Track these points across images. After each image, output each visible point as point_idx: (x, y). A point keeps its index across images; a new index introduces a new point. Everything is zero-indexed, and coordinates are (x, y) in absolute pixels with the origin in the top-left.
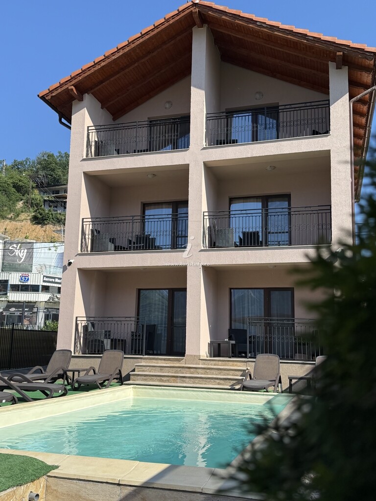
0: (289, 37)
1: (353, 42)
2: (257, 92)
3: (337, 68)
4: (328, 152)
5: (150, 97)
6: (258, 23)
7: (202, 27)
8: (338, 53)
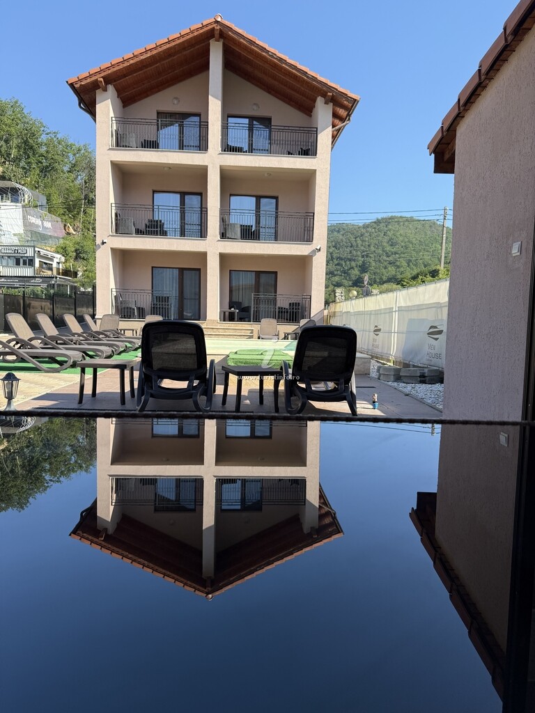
0: (294, 71)
1: (340, 87)
2: (255, 104)
3: (325, 103)
4: (315, 171)
5: (159, 91)
6: (270, 53)
7: (219, 41)
8: (329, 94)
